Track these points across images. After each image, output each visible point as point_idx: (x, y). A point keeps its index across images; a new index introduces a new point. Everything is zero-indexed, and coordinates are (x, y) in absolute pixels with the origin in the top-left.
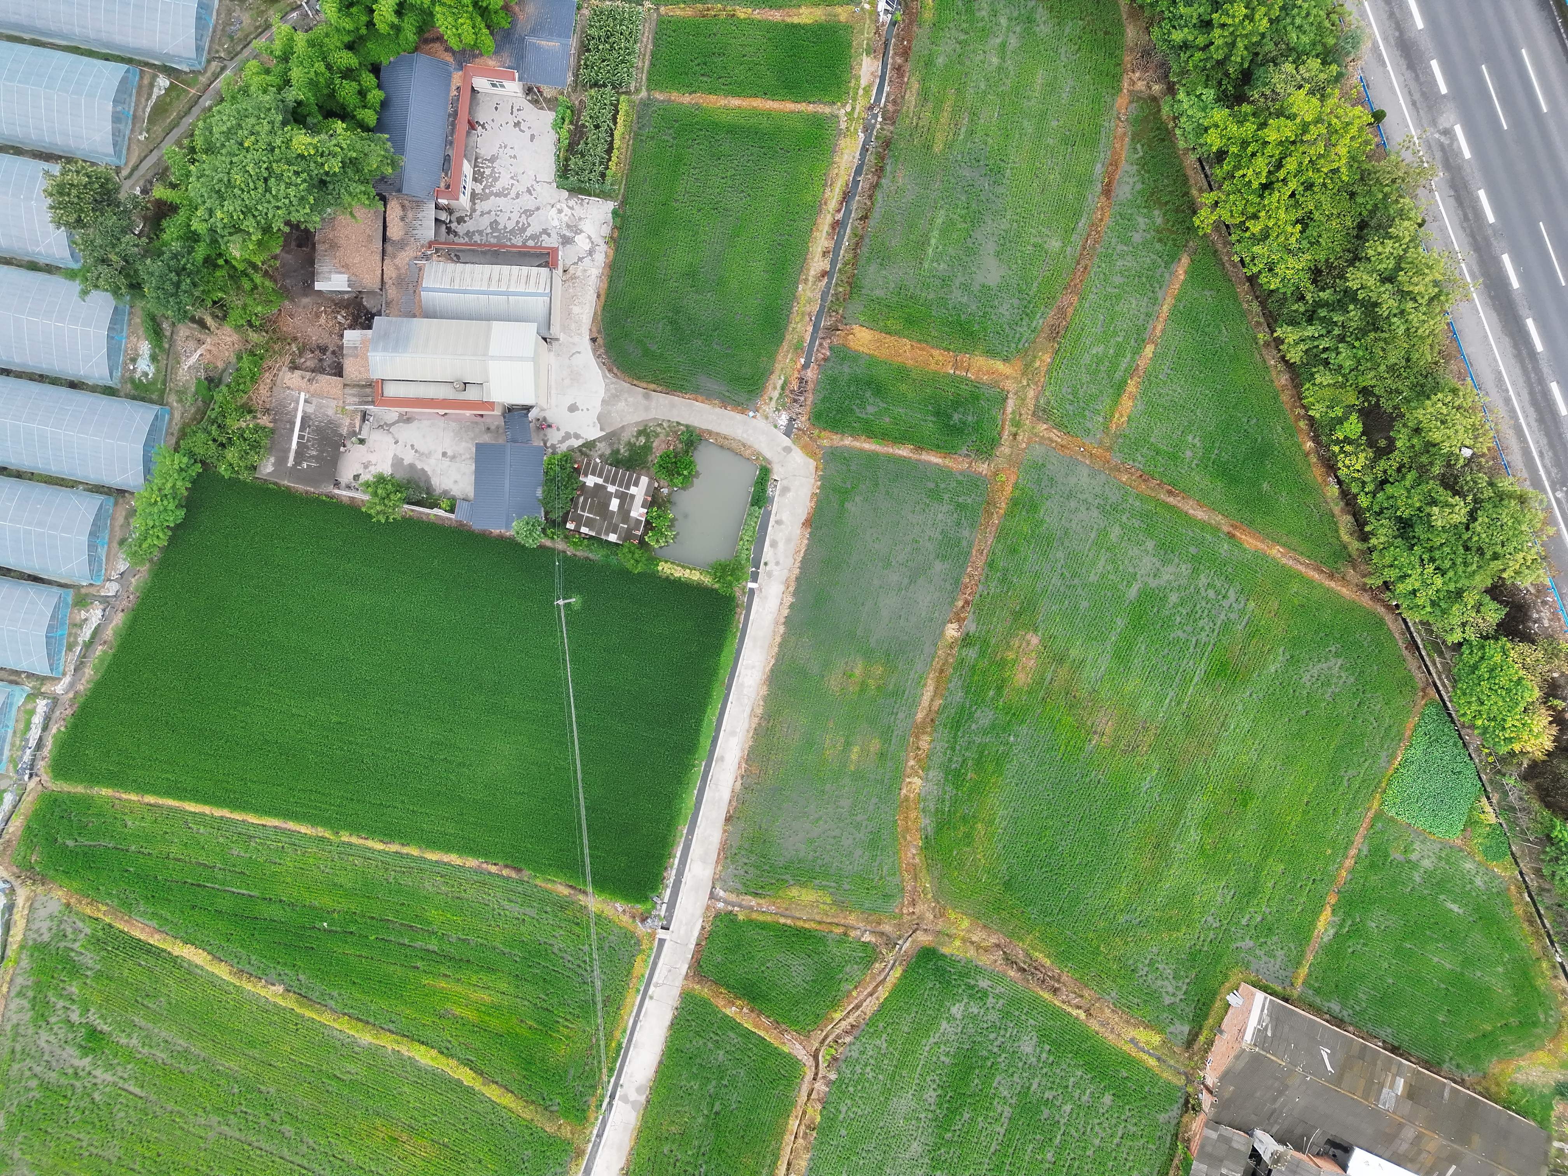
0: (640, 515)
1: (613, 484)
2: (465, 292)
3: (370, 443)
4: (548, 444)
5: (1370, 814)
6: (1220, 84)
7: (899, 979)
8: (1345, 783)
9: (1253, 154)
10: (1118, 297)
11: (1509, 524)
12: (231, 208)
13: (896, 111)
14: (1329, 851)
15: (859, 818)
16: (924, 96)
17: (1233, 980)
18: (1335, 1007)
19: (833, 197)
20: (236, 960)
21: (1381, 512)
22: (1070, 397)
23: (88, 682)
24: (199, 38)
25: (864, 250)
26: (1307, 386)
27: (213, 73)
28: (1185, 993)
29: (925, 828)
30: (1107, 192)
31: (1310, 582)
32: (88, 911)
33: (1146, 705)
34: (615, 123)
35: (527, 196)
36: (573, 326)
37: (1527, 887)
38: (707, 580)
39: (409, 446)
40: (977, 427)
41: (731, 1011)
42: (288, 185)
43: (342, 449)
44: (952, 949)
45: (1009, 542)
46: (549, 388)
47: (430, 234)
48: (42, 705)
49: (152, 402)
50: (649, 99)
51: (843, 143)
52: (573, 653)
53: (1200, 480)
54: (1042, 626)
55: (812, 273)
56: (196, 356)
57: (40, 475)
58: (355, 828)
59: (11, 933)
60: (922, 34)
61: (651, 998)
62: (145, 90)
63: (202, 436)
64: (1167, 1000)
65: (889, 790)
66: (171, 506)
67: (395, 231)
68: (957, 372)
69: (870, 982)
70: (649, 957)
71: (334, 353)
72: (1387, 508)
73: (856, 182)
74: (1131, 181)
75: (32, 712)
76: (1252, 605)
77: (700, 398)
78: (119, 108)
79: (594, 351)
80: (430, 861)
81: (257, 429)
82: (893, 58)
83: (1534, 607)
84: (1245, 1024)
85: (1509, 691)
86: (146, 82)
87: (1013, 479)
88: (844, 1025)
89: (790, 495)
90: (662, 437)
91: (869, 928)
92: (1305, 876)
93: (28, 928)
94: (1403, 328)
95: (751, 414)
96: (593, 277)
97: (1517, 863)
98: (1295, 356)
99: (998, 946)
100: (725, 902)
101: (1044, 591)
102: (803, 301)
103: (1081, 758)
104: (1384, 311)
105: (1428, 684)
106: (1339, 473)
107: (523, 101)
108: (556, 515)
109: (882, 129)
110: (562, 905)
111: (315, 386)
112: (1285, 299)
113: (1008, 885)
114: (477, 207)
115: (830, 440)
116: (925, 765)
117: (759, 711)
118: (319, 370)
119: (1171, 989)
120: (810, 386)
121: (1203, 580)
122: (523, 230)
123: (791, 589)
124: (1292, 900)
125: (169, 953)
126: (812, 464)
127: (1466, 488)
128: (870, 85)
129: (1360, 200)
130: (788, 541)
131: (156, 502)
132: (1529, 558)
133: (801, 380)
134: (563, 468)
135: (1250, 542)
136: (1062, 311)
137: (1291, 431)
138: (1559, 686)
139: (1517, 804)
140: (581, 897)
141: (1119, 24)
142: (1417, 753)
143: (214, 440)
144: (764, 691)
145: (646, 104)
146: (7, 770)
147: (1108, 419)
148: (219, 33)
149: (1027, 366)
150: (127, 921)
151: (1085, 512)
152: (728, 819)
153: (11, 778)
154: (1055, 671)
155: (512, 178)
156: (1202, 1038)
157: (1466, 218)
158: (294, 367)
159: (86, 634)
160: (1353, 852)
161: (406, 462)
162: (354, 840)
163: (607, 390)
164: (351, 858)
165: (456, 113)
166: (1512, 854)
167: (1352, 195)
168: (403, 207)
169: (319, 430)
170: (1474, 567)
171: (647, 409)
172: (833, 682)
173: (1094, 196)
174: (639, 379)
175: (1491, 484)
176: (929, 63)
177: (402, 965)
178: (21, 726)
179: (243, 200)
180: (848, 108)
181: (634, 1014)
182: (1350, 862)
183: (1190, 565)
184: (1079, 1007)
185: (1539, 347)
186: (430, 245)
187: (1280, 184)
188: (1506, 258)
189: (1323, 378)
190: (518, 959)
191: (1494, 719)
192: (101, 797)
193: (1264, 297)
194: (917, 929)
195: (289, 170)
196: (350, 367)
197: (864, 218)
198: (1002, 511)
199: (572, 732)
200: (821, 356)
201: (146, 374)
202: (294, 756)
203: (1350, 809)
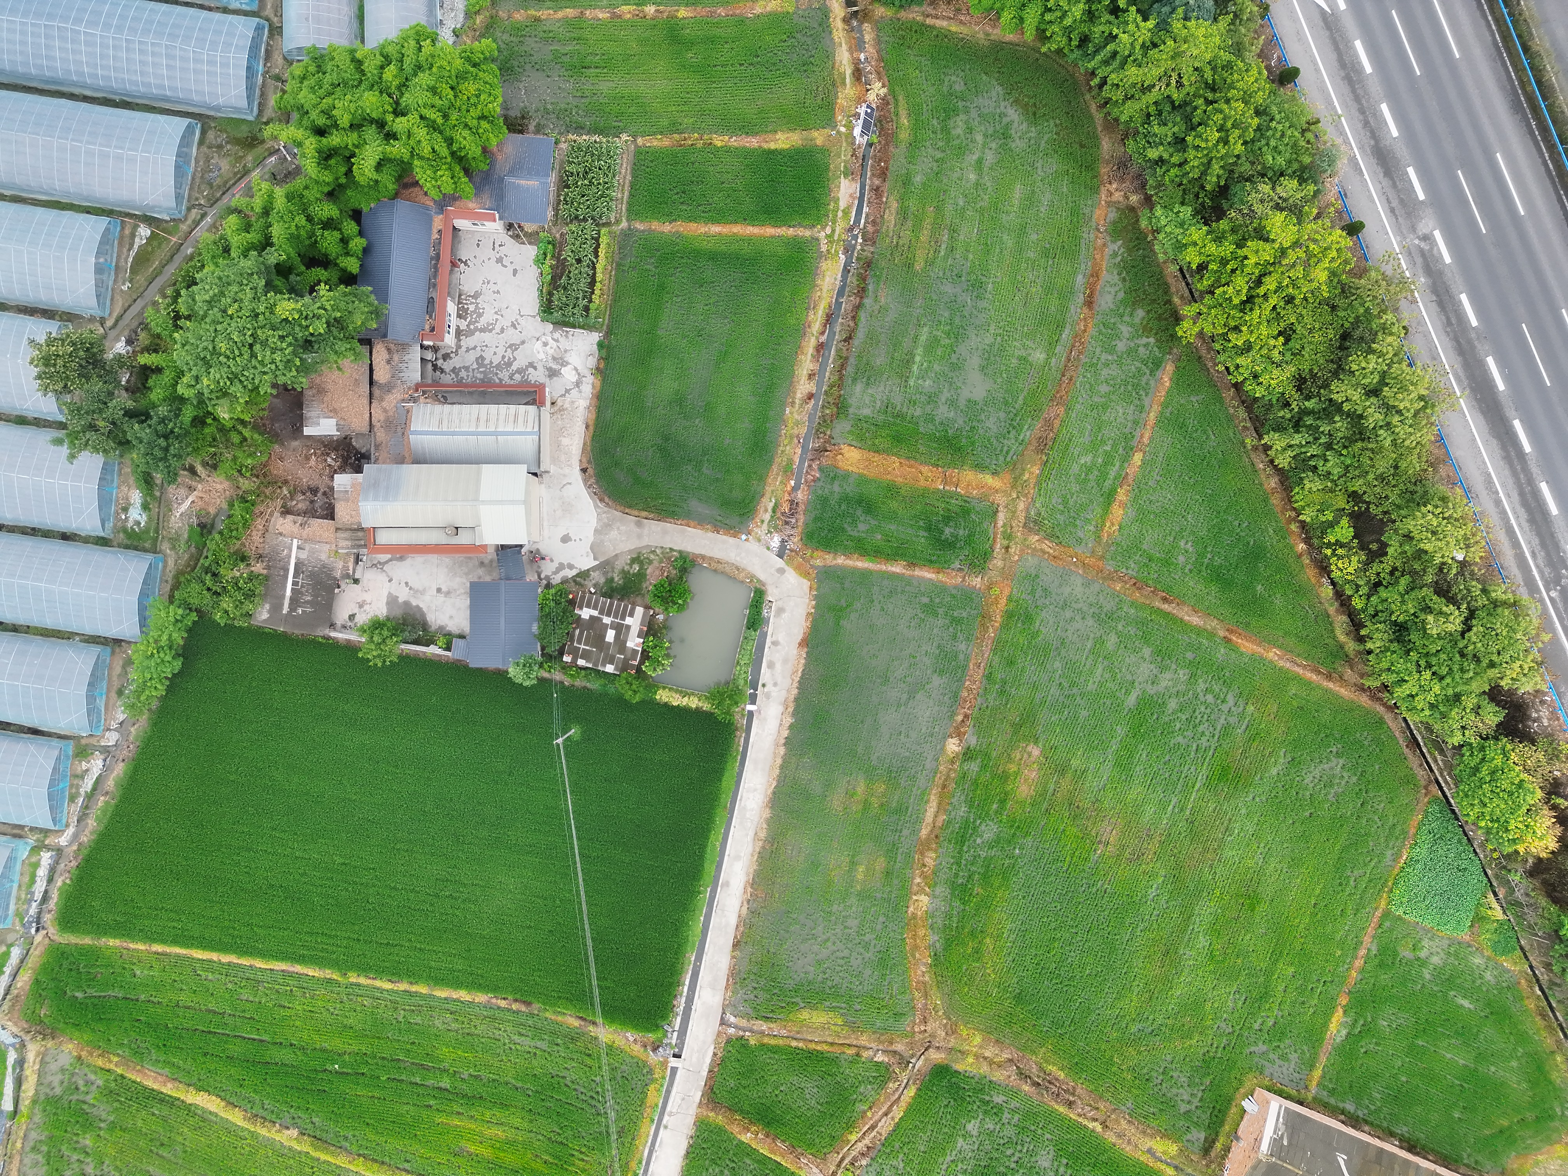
0: (637, 645)
1: (609, 615)
2: (454, 434)
3: (364, 582)
4: (543, 576)
5: (1378, 913)
6: (1197, 196)
7: (913, 1098)
8: (1352, 883)
9: (1233, 271)
10: (1105, 407)
11: (1504, 633)
12: (218, 376)
13: (877, 231)
14: (1339, 953)
15: (867, 938)
16: (903, 214)
17: (1248, 1085)
18: (1350, 1107)
19: (817, 320)
20: (249, 1106)
21: (1376, 615)
22: (1061, 507)
23: (91, 833)
24: (178, 185)
25: (850, 370)
26: (1297, 490)
27: (194, 221)
28: (1201, 1100)
29: (934, 945)
30: (1089, 303)
31: (1309, 683)
32: (100, 1062)
33: (1149, 811)
34: (597, 256)
35: (511, 331)
36: (563, 458)
37: (1538, 981)
38: (706, 706)
39: (403, 584)
40: (969, 540)
41: (746, 1138)
42: (274, 351)
43: (337, 591)
44: (966, 1065)
45: (1006, 654)
46: (541, 519)
47: (417, 377)
48: (46, 858)
49: (145, 550)
50: (629, 229)
51: (824, 265)
52: (574, 785)
53: (1194, 585)
54: (1042, 737)
55: (799, 395)
56: (188, 503)
57: (36, 628)
58: (364, 969)
59: (23, 1088)
60: (898, 153)
61: (666, 1127)
62: (127, 240)
63: (195, 587)
64: (1183, 1107)
65: (896, 909)
66: (168, 658)
67: (382, 375)
68: (947, 488)
69: (885, 1102)
70: (662, 1086)
71: (325, 494)
72: (1382, 611)
73: (838, 304)
74: (1113, 290)
75: (37, 865)
76: (1251, 708)
77: (692, 524)
78: (102, 260)
79: (585, 481)
80: (440, 998)
81: (252, 577)
82: (871, 179)
83: (1533, 707)
84: (1261, 1132)
85: (1511, 794)
86: (127, 232)
87: (1007, 592)
88: (860, 1146)
89: (785, 616)
90: (656, 563)
91: (881, 1047)
92: (1315, 978)
93: (39, 1083)
94: (1389, 439)
95: (744, 537)
96: (581, 409)
97: (1526, 957)
98: (1284, 461)
99: (1011, 1061)
100: (736, 1027)
101: (1043, 702)
102: (790, 424)
103: (1087, 869)
104: (1370, 423)
105: (1430, 782)
106: (1333, 575)
107: (503, 237)
108: (552, 650)
109: (862, 250)
110: (573, 1037)
111: (307, 531)
112: (1271, 405)
113: (1019, 998)
114: (462, 343)
115: (823, 559)
116: (931, 880)
117: (763, 835)
118: (311, 513)
119: (1186, 1097)
120: (802, 507)
121: (1201, 686)
122: (509, 364)
123: (791, 710)
124: (1303, 1003)
125: (183, 1101)
126: (806, 584)
127: (1459, 597)
128: (849, 207)
129: (1341, 314)
130: (785, 661)
131: (152, 654)
132: (1526, 666)
133: (792, 502)
134: (558, 603)
135: (1247, 647)
136: (1049, 423)
137: (1282, 533)
138: (1561, 784)
139: (1523, 899)
140: (591, 1028)
141: (1096, 137)
142: (1422, 851)
143: (209, 589)
144: (767, 813)
145: (627, 234)
146: (13, 924)
147: (1099, 528)
148: (198, 180)
149: (1016, 479)
150: (138, 1071)
151: (1080, 621)
152: (736, 945)
153: (16, 931)
154: (1056, 782)
155: (496, 313)
156: (1219, 1145)
157: (1449, 323)
158: (286, 511)
159: (88, 784)
160: (1362, 952)
161: (401, 600)
162: (362, 980)
163: (599, 520)
164: (359, 999)
165: (438, 257)
166: (1522, 948)
167: (1334, 308)
168: (389, 350)
169: (312, 575)
170: (1471, 674)
171: (640, 537)
172: (836, 802)
173: (1076, 307)
174: (630, 507)
175: (1484, 591)
176: (907, 182)
177: (414, 1105)
178: (26, 879)
179: (229, 367)
180: (828, 230)
181: (649, 1144)
182: (1359, 963)
183: (1187, 671)
184: (1096, 1120)
185: (1527, 448)
186: (417, 388)
187: (1261, 300)
188: (1490, 360)
189: (1312, 484)
190: (530, 1093)
191: (1498, 820)
192: (108, 948)
193: (1249, 403)
194: (929, 1047)
195: (274, 336)
196: (342, 510)
197: (848, 339)
198: (997, 624)
199: (575, 863)
200: (810, 477)
201: (138, 523)
202: (298, 899)
203: (1357, 910)
